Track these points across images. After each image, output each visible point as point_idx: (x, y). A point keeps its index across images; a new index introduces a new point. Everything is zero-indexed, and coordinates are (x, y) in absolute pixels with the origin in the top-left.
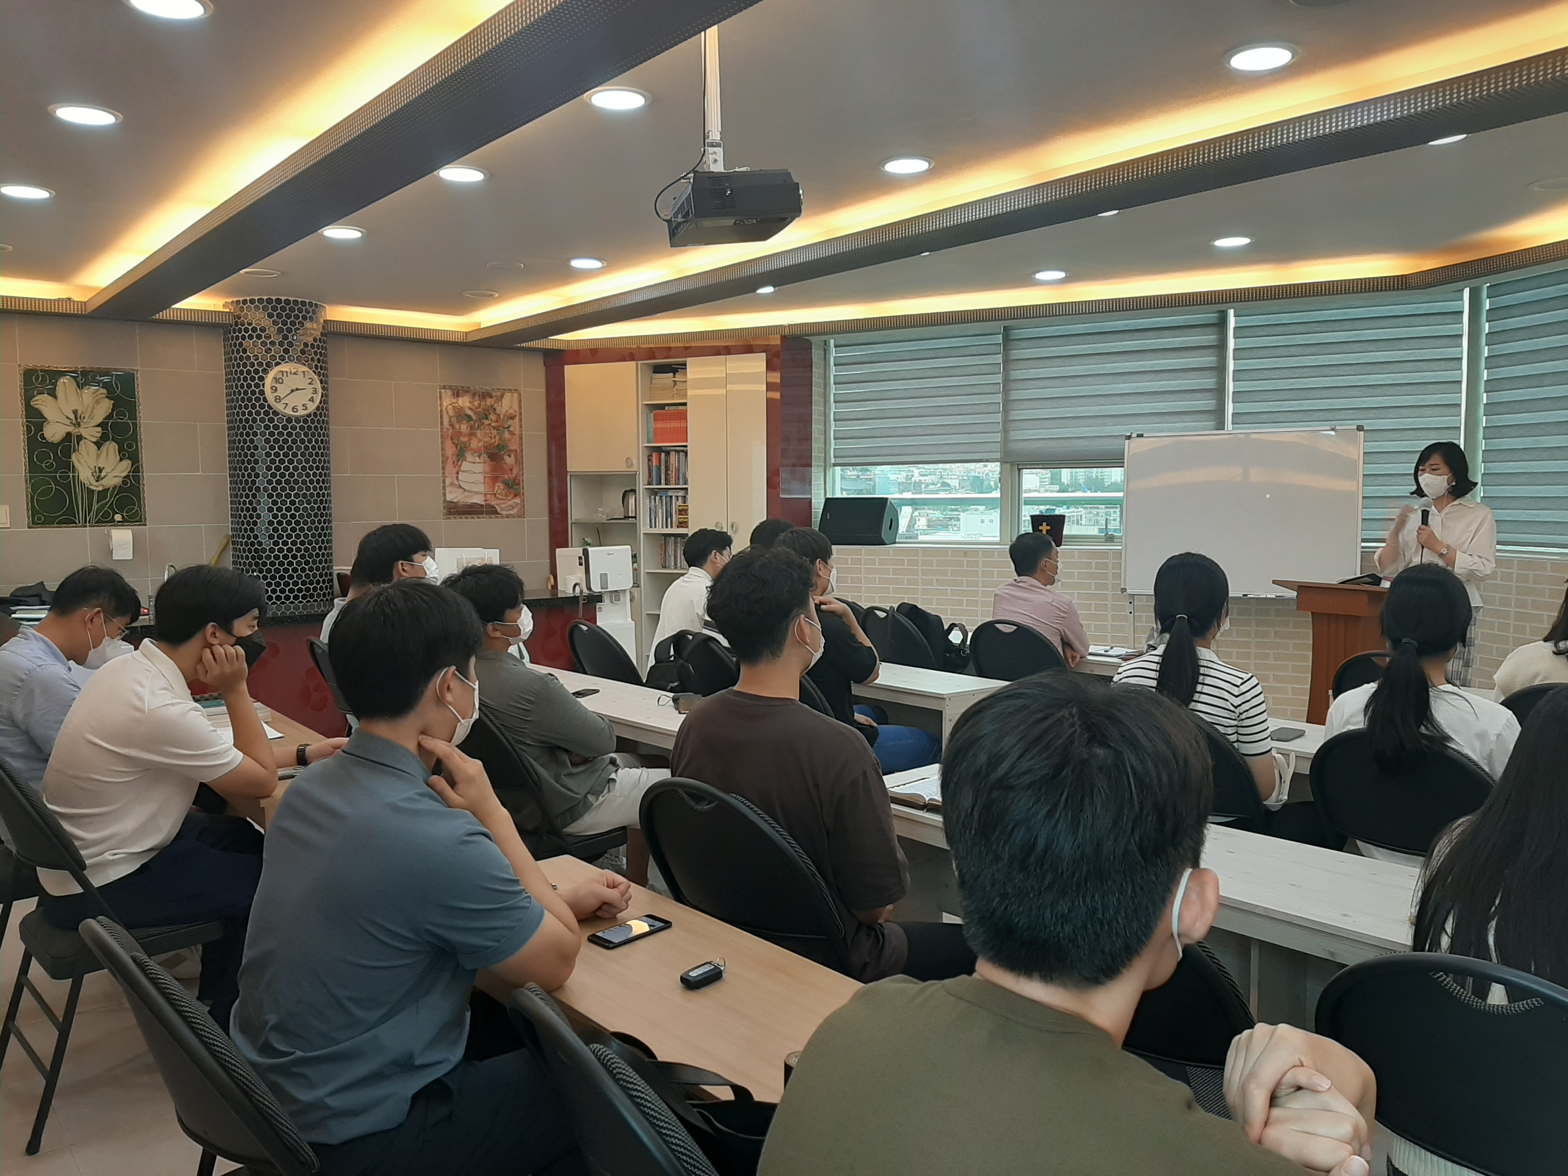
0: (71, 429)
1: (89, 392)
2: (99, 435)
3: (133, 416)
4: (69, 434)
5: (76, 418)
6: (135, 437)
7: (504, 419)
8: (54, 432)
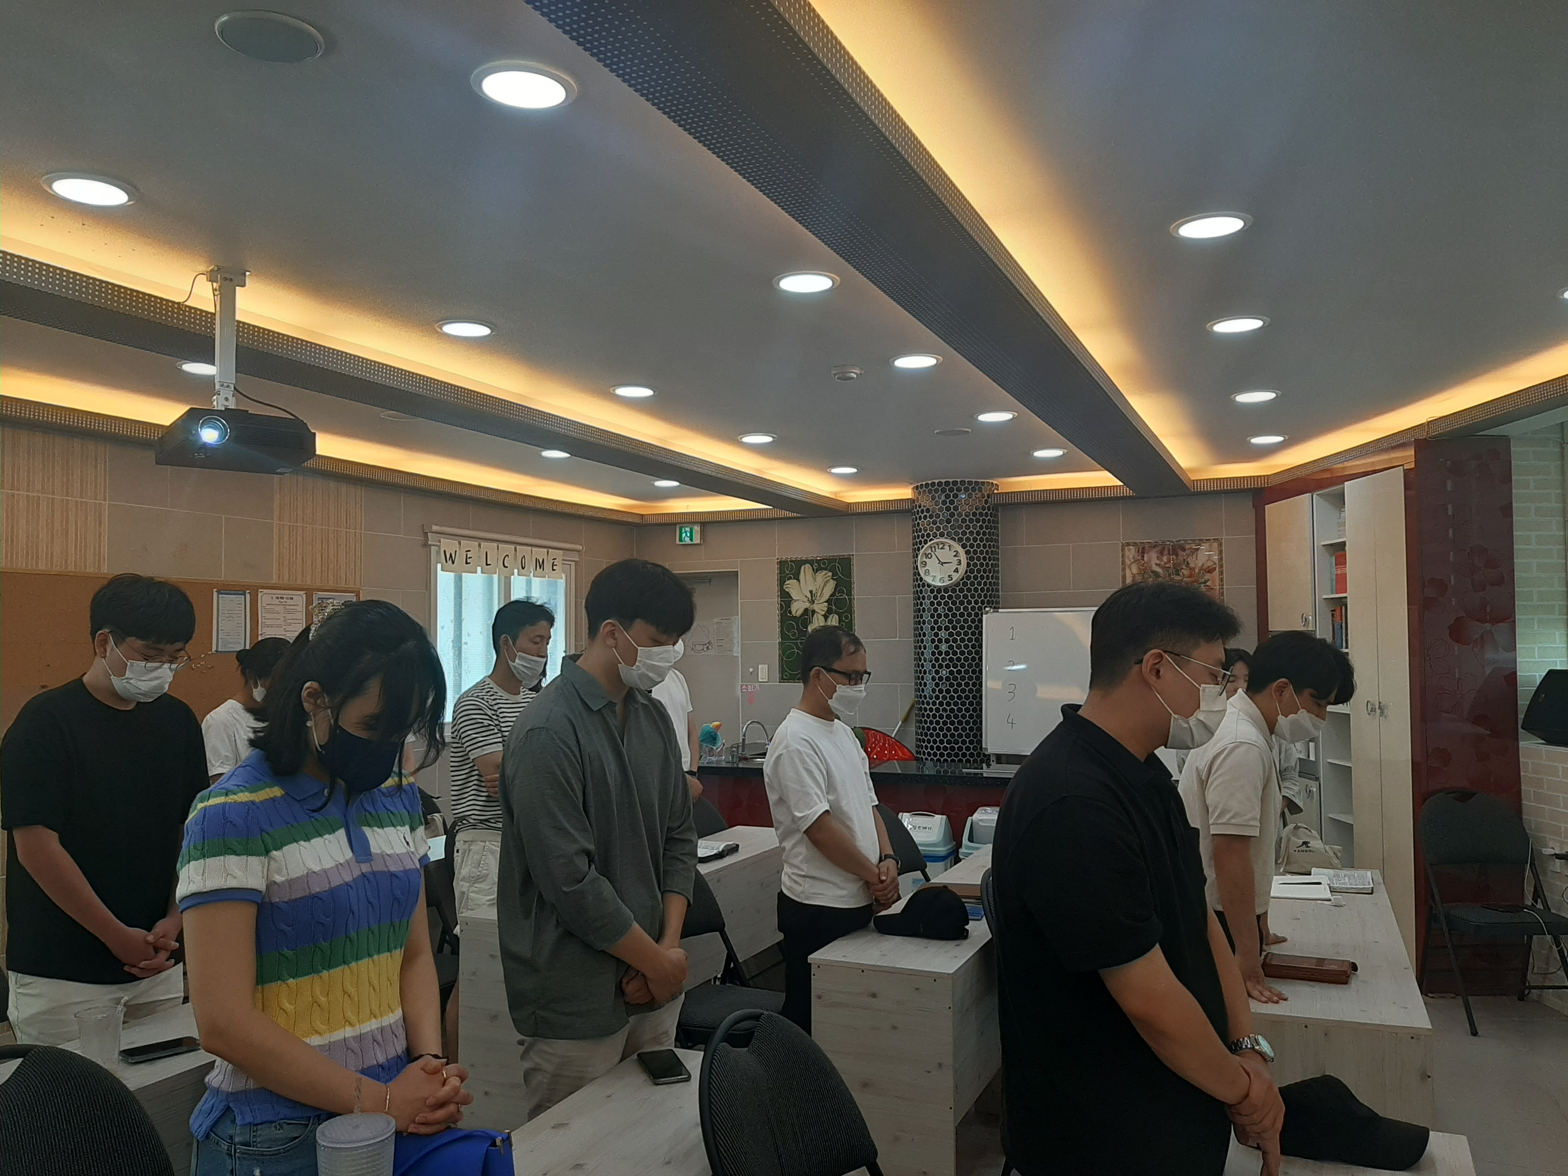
0: (807, 605)
1: (822, 576)
2: (826, 609)
3: (849, 594)
4: (806, 610)
5: (812, 597)
6: (850, 611)
7: (1199, 573)
8: (797, 609)
